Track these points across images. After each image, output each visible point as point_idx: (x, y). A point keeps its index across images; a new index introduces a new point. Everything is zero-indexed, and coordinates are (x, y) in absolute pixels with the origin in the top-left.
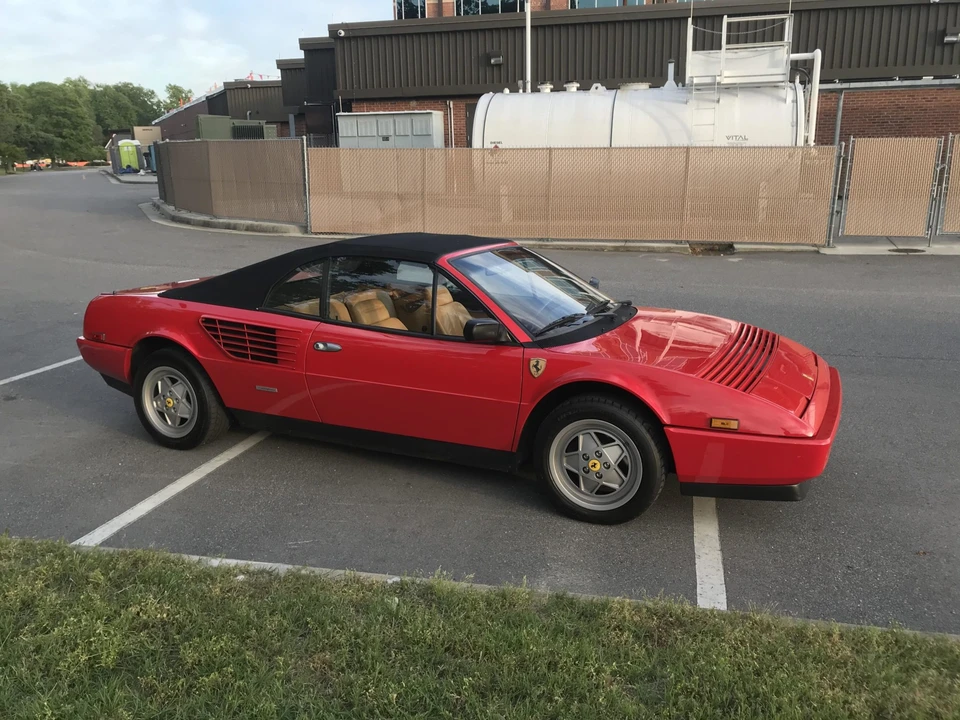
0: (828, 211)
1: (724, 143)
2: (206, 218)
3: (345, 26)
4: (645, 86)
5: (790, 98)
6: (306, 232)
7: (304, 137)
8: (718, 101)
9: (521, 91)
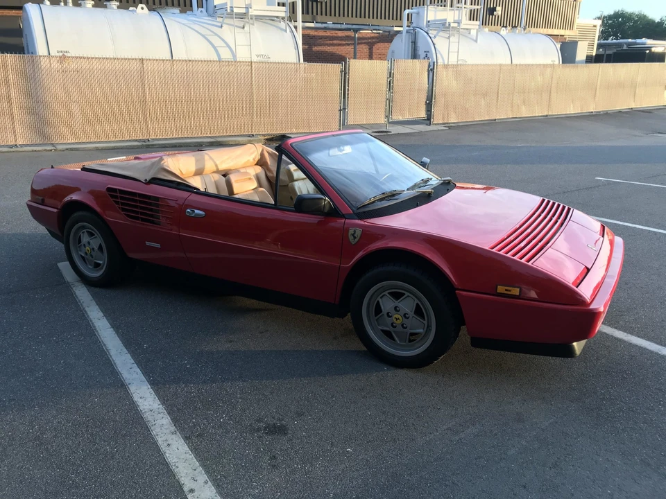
0: (338, 108)
1: (255, 59)
4: (177, 11)
5: (288, 30)
8: (244, 27)
9: (62, 4)
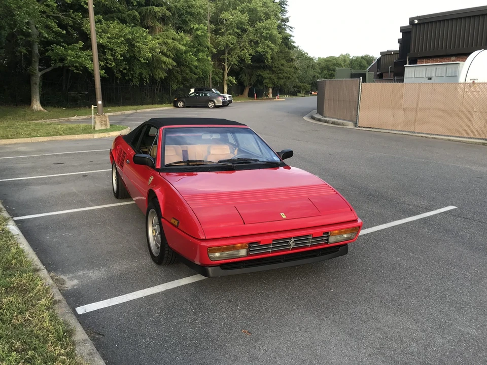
2: (320, 117)
3: (418, 18)
6: (356, 126)
7: (361, 78)
